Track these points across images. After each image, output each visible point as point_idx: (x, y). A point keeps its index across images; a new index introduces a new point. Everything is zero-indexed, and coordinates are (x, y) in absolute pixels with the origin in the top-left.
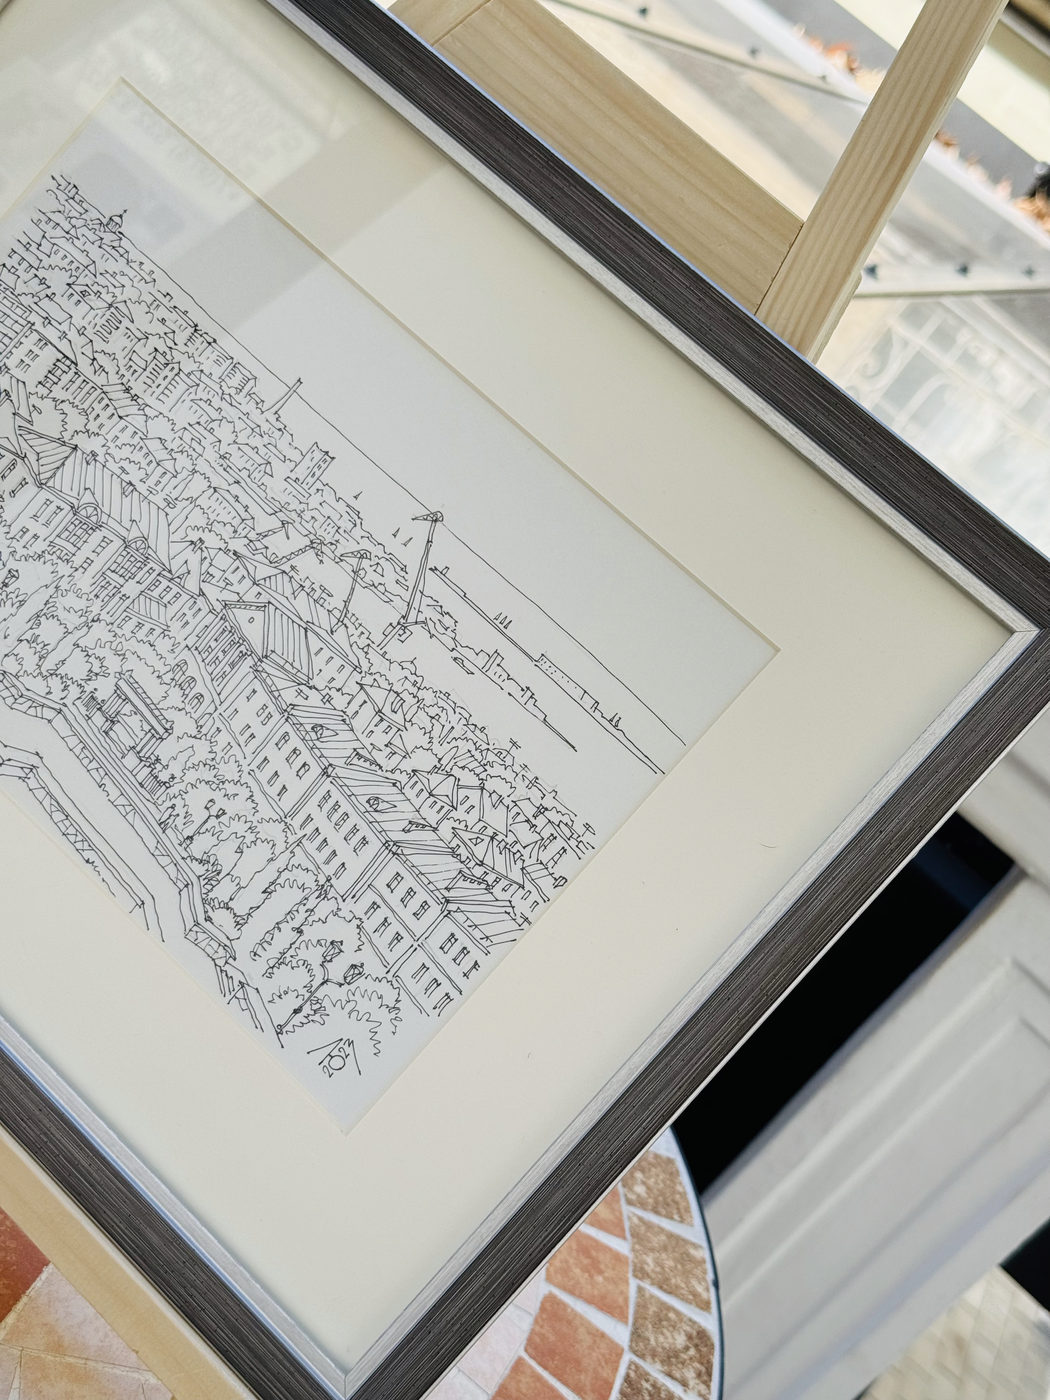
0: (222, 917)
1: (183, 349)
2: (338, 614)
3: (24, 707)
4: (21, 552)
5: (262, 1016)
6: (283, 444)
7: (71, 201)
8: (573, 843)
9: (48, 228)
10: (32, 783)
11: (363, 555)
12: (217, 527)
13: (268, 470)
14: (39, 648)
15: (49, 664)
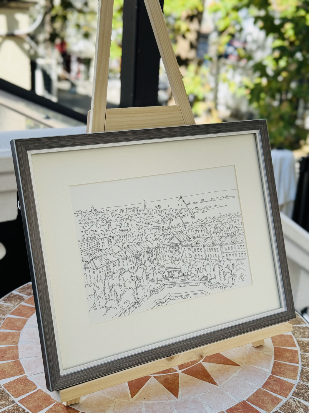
0: (213, 281)
1: (123, 215)
2: (183, 225)
3: (160, 291)
4: (134, 272)
5: (230, 285)
6: (151, 211)
7: (82, 214)
8: (238, 217)
9: (83, 222)
10: (172, 298)
11: (178, 214)
12: (156, 234)
13: (154, 218)
14: (152, 281)
15: (156, 281)
